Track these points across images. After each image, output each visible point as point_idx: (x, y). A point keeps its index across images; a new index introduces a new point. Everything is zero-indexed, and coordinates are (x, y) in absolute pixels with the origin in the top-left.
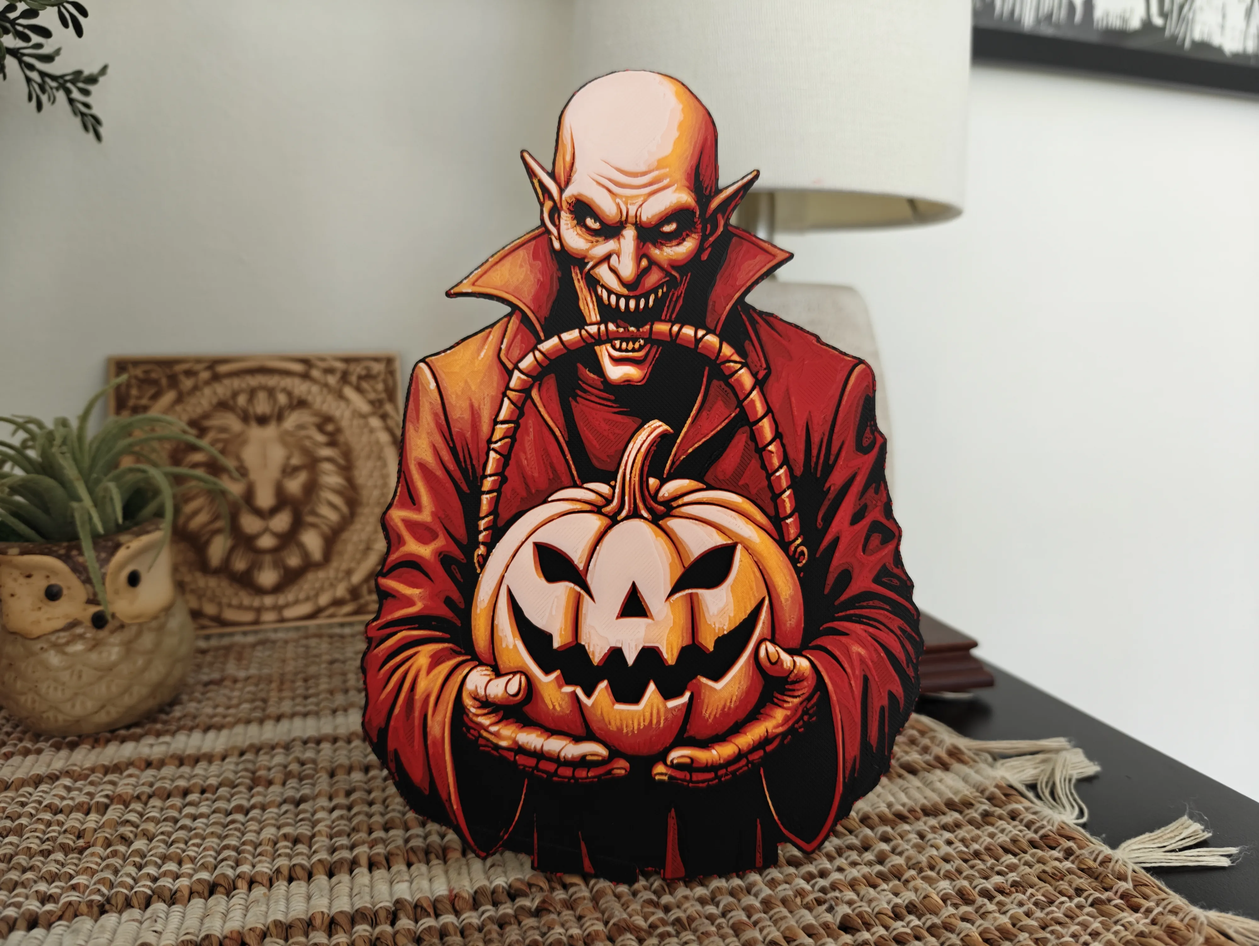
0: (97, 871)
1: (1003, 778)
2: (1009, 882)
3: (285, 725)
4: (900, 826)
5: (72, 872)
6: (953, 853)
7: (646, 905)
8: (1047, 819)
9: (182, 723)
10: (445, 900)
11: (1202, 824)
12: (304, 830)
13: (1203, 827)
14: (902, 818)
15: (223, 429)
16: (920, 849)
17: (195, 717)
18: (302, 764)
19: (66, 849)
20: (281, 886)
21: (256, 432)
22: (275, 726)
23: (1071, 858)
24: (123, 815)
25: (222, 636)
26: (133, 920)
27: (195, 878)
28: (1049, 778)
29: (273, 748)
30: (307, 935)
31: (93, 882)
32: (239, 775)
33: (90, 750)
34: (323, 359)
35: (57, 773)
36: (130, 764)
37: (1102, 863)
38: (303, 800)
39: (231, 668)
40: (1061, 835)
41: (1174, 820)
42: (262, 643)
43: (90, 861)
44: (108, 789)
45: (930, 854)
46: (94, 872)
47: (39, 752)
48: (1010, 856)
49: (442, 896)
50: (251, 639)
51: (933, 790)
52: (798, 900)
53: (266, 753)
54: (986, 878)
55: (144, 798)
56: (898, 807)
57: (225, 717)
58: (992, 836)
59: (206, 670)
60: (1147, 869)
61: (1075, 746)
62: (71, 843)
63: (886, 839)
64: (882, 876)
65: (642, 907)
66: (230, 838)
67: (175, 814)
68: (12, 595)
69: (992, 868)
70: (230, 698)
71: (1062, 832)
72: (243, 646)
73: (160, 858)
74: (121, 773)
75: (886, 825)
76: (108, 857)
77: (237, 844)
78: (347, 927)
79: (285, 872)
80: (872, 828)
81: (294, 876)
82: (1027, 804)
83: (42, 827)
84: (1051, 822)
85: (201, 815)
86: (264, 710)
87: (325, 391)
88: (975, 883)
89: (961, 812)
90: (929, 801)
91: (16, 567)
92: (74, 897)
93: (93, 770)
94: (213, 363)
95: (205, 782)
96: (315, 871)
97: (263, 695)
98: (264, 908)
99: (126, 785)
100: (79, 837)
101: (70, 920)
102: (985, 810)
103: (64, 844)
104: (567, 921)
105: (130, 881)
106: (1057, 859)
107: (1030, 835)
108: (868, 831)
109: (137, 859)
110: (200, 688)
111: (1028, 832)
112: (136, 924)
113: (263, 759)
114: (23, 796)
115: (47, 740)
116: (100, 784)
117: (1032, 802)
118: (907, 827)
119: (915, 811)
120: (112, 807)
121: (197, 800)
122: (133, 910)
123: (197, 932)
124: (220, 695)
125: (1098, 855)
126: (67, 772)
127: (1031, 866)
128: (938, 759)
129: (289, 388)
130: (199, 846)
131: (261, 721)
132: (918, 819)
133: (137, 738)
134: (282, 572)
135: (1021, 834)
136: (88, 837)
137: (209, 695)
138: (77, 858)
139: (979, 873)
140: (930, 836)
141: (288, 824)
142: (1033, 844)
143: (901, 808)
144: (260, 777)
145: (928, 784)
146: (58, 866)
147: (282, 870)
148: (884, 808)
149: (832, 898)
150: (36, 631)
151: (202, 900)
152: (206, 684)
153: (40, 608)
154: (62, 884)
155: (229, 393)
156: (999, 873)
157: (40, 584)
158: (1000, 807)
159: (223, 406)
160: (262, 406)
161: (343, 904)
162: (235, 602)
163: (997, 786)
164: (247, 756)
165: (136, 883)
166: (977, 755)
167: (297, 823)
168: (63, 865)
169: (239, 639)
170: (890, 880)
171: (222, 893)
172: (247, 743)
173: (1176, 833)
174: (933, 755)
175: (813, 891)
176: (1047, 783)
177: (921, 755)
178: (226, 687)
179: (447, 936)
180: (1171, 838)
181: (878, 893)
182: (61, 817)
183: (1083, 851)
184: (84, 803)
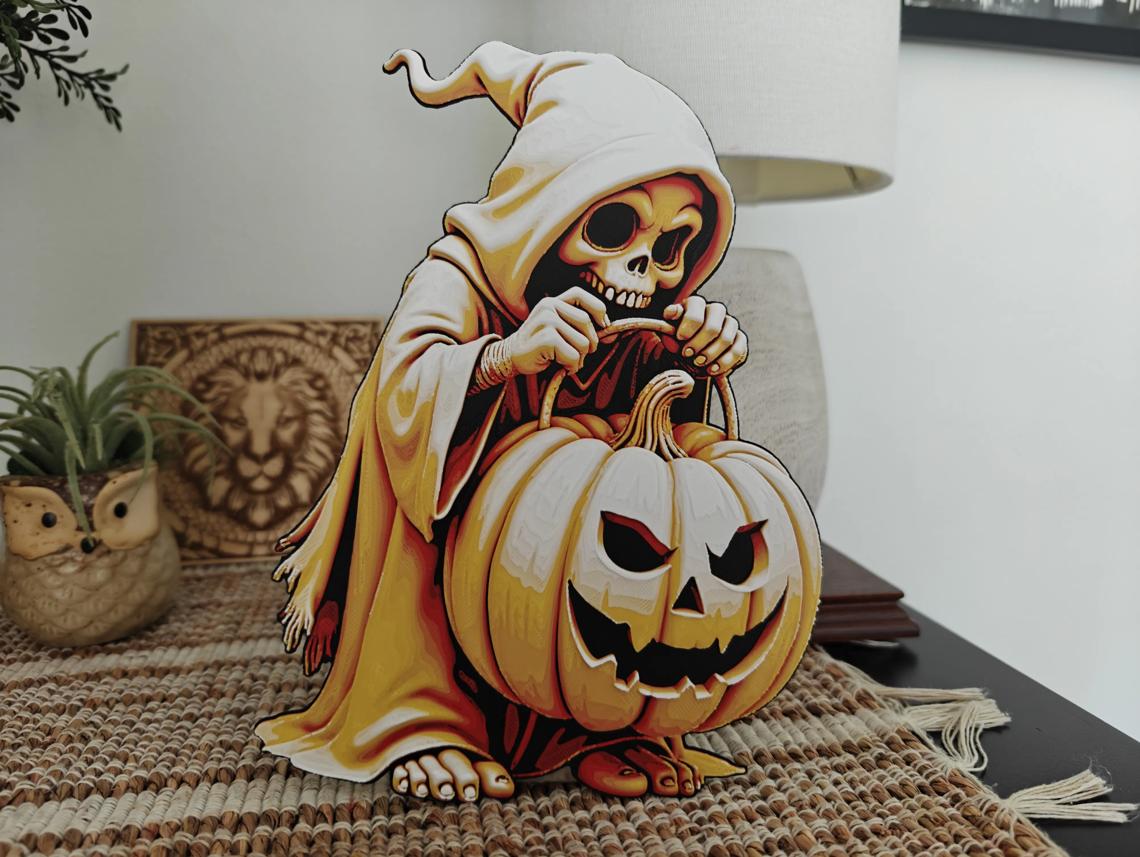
0: (54, 764)
1: (906, 724)
2: (888, 825)
3: (251, 644)
4: (791, 764)
5: (33, 764)
6: (838, 794)
7: (527, 824)
8: (940, 766)
9: (163, 640)
10: (345, 809)
11: (1103, 779)
12: (238, 737)
13: (1104, 782)
14: (795, 756)
15: (227, 384)
16: (804, 788)
17: (175, 635)
18: (254, 679)
19: (33, 744)
20: (204, 786)
21: (255, 387)
22: (241, 646)
23: (957, 805)
24: (90, 716)
25: (219, 566)
26: (70, 809)
27: (134, 775)
28: (954, 727)
29: (234, 665)
30: (213, 831)
31: (47, 773)
32: (198, 687)
33: (79, 660)
34: (315, 323)
35: (46, 678)
36: (109, 673)
37: (988, 812)
38: (247, 711)
39: (219, 594)
40: (951, 782)
41: (1076, 774)
42: (251, 573)
43: (49, 755)
44: (84, 694)
45: (813, 793)
46: (50, 764)
47: (37, 659)
48: (895, 799)
49: (343, 804)
50: (243, 570)
51: (833, 733)
52: (673, 829)
53: (226, 669)
54: (865, 819)
55: (111, 703)
56: (794, 746)
57: (201, 635)
58: (881, 778)
59: (196, 595)
60: (1033, 820)
61: (989, 697)
62: (40, 739)
63: (773, 776)
64: (762, 812)
65: (523, 825)
66: (173, 742)
67: (134, 718)
68: (15, 522)
69: (873, 811)
70: (210, 620)
71: (955, 779)
72: (235, 575)
73: (109, 756)
74: (100, 680)
75: (777, 763)
76: (66, 753)
77: (178, 747)
78: (250, 827)
79: (212, 774)
80: (763, 765)
81: (219, 778)
82: (924, 749)
83: (19, 723)
84: (945, 769)
85: (157, 721)
86: (236, 631)
87: (317, 350)
88: (852, 824)
89: (856, 755)
90: (826, 743)
91: (18, 496)
92: (26, 785)
93: (77, 677)
94: (220, 326)
95: (167, 691)
96: (238, 775)
97: (239, 619)
98: (183, 805)
99: (99, 691)
100: (49, 734)
101: (17, 805)
102: (880, 754)
103: (33, 739)
104: (448, 835)
105: (78, 774)
106: (942, 805)
107: (921, 780)
108: (758, 768)
109: (90, 756)
110: (187, 610)
111: (920, 777)
112: (72, 812)
113: (223, 674)
114: (13, 696)
115: (46, 650)
116: (79, 689)
117: (930, 748)
118: (797, 765)
119: (810, 751)
120: (82, 710)
121: (156, 707)
122: (72, 799)
123: (120, 823)
124: (201, 617)
125: (985, 803)
126: (55, 678)
127: (913, 810)
128: (846, 702)
129: (286, 348)
130: (145, 747)
131: (230, 641)
132: (810, 759)
133: (120, 651)
134: (273, 511)
135: (911, 779)
136: (56, 735)
137: (194, 616)
138: (40, 752)
139: (859, 813)
140: (818, 776)
141: (226, 732)
142: (922, 789)
143: (797, 747)
144: (215, 690)
145: (830, 727)
146: (22, 758)
147: (209, 773)
148: (779, 746)
149: (706, 830)
150: (35, 553)
151: (134, 795)
152: (193, 607)
153: (38, 534)
154: (21, 774)
155: (233, 353)
156: (880, 815)
157: (38, 512)
158: (897, 752)
159: (228, 363)
160: (261, 364)
161: (253, 806)
162: (231, 536)
163: (899, 732)
164: (209, 671)
165: (83, 776)
166: (886, 700)
167: (235, 731)
168: (27, 757)
169: (233, 569)
170: (769, 815)
171: (153, 790)
172: (214, 659)
173: (1073, 786)
174: (842, 699)
175: (691, 822)
176: (952, 732)
177: (830, 698)
178: (209, 610)
179: (337, 841)
180: (1068, 791)
181: (754, 828)
182: (37, 716)
183: (969, 799)
184: (60, 705)
